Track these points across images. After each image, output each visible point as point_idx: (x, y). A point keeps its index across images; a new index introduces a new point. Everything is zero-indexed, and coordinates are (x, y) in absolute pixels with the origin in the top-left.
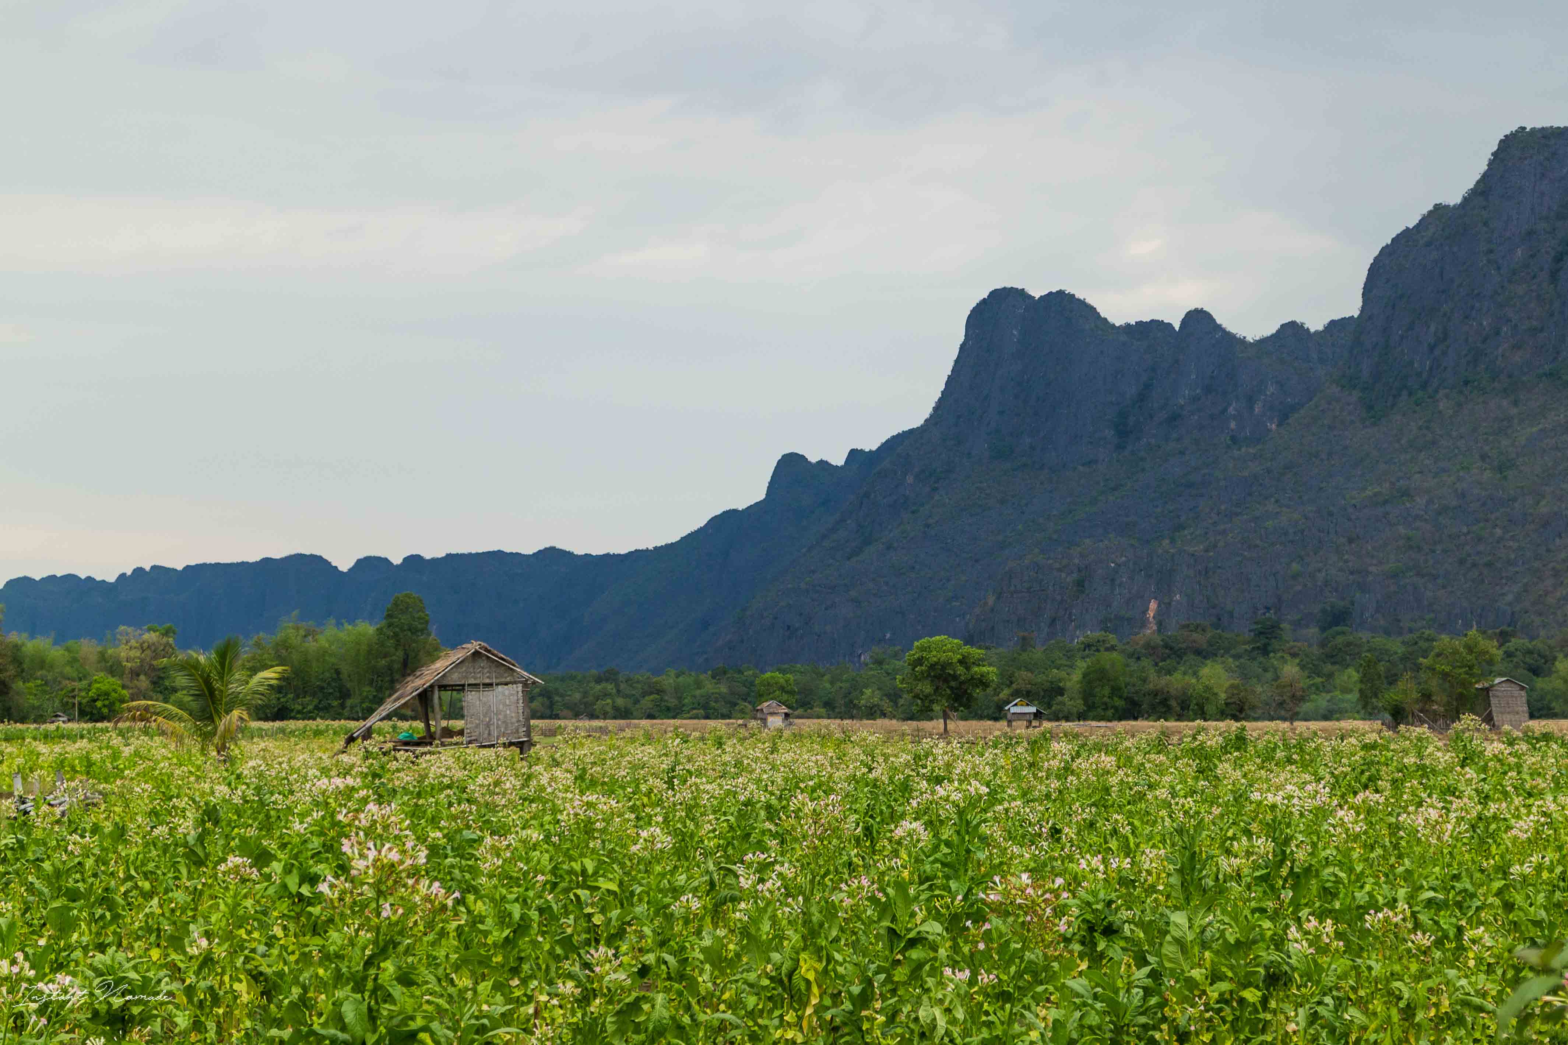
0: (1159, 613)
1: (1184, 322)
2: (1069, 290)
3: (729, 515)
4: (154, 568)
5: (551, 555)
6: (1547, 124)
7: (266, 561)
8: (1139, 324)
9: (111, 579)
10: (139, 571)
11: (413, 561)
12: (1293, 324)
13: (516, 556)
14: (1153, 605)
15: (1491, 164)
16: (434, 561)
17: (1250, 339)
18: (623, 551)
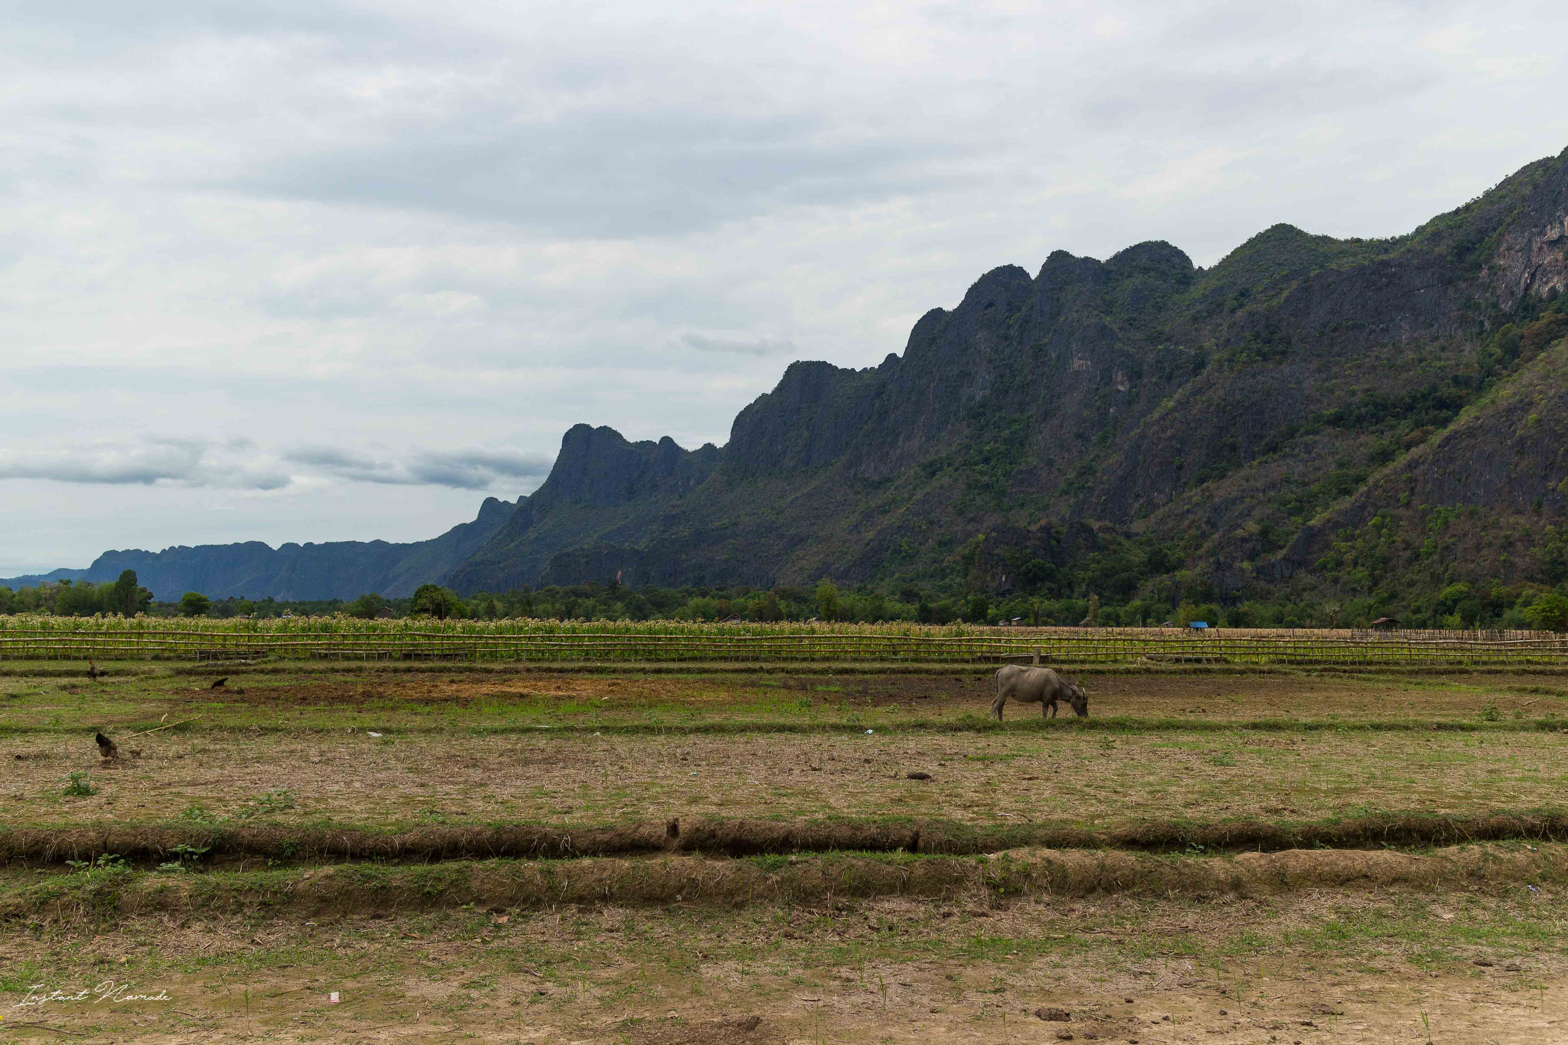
0: (622, 576)
1: (660, 442)
2: (609, 426)
3: (462, 526)
4: (180, 547)
5: (378, 544)
6: (809, 360)
7: (236, 544)
8: (642, 442)
9: (158, 552)
10: (172, 548)
11: (309, 545)
12: (709, 444)
13: (361, 544)
14: (620, 573)
15: (784, 376)
16: (319, 545)
17: (690, 450)
18: (411, 542)
